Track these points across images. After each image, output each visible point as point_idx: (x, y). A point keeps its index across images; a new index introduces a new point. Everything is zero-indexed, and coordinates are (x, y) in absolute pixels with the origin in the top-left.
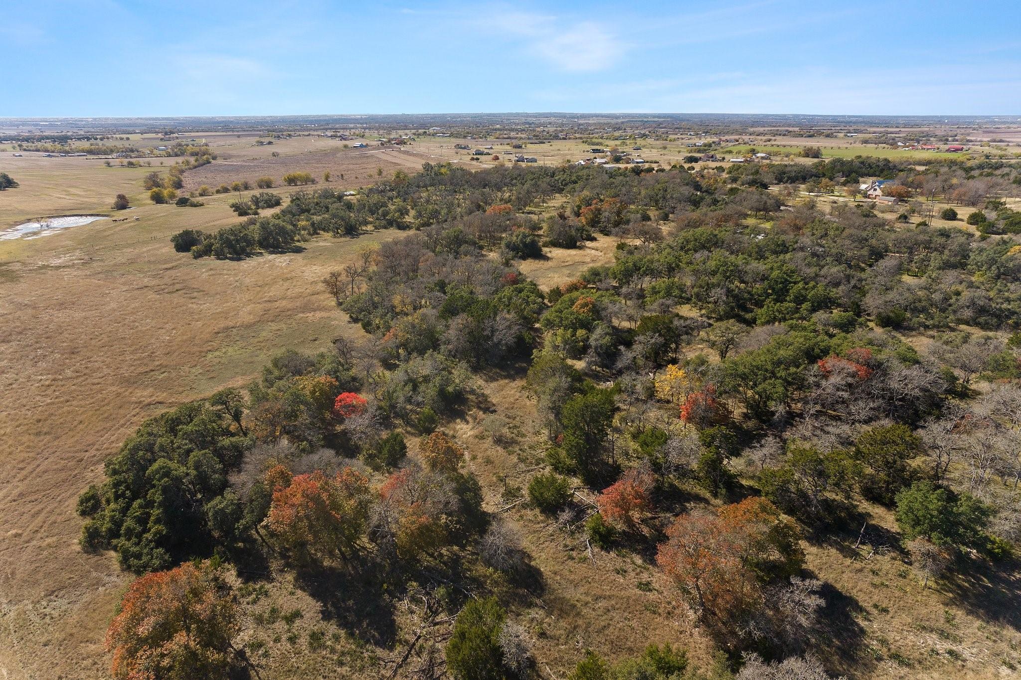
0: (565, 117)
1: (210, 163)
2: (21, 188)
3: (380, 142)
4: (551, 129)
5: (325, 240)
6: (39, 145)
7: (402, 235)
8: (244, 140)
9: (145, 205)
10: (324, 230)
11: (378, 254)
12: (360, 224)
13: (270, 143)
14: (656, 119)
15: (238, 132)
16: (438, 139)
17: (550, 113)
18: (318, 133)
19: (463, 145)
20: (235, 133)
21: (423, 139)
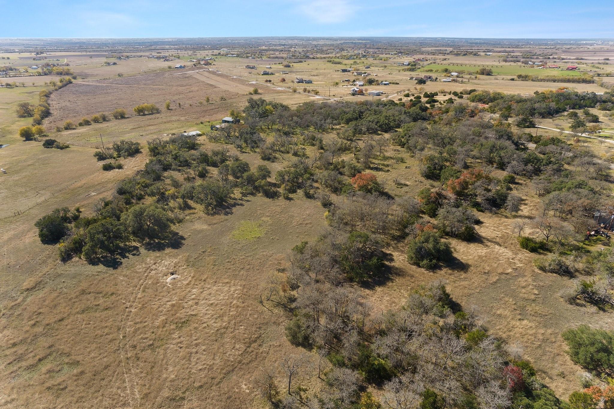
1: (71, 83)
3: (192, 63)
4: (300, 50)
8: (95, 60)
9: (15, 141)
13: (115, 64)
15: (90, 52)
16: (230, 59)
18: (147, 54)
19: (251, 65)
20: (88, 53)
21: (220, 59)
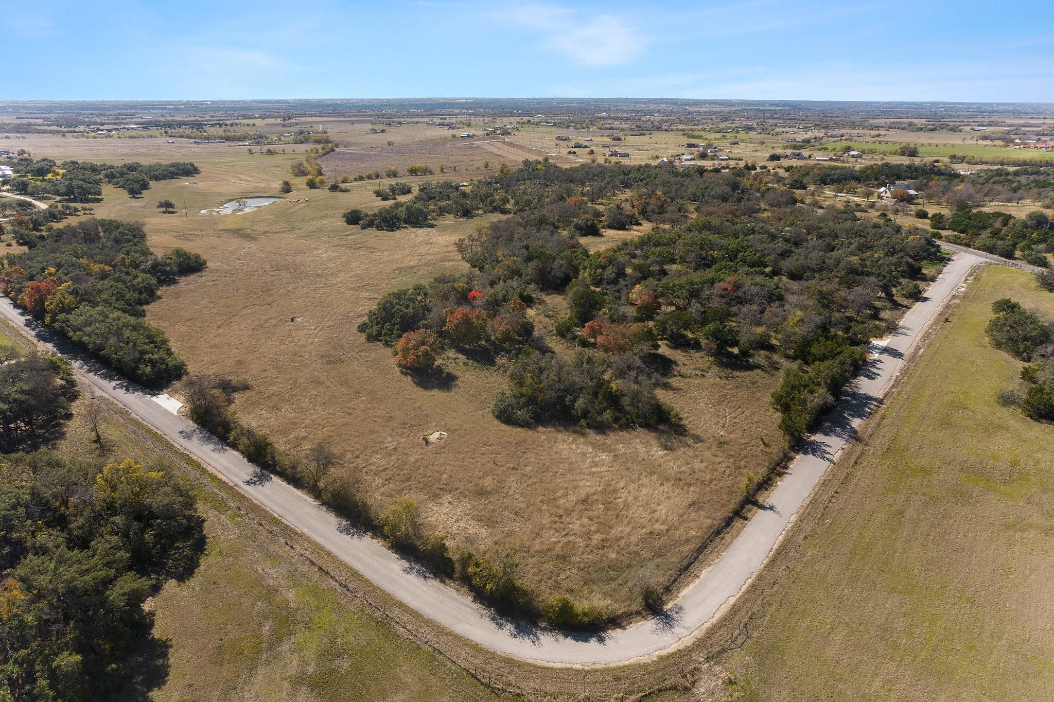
0: (676, 104)
1: (334, 150)
2: (203, 174)
3: (486, 132)
4: (657, 118)
5: (449, 220)
6: (181, 131)
7: (504, 217)
8: (357, 127)
9: (301, 189)
10: (447, 212)
11: (488, 228)
12: (474, 209)
13: (383, 131)
14: (773, 108)
15: (349, 117)
16: (541, 129)
17: (662, 99)
18: (426, 120)
19: (564, 136)
20: (347, 119)
21: (526, 129)
